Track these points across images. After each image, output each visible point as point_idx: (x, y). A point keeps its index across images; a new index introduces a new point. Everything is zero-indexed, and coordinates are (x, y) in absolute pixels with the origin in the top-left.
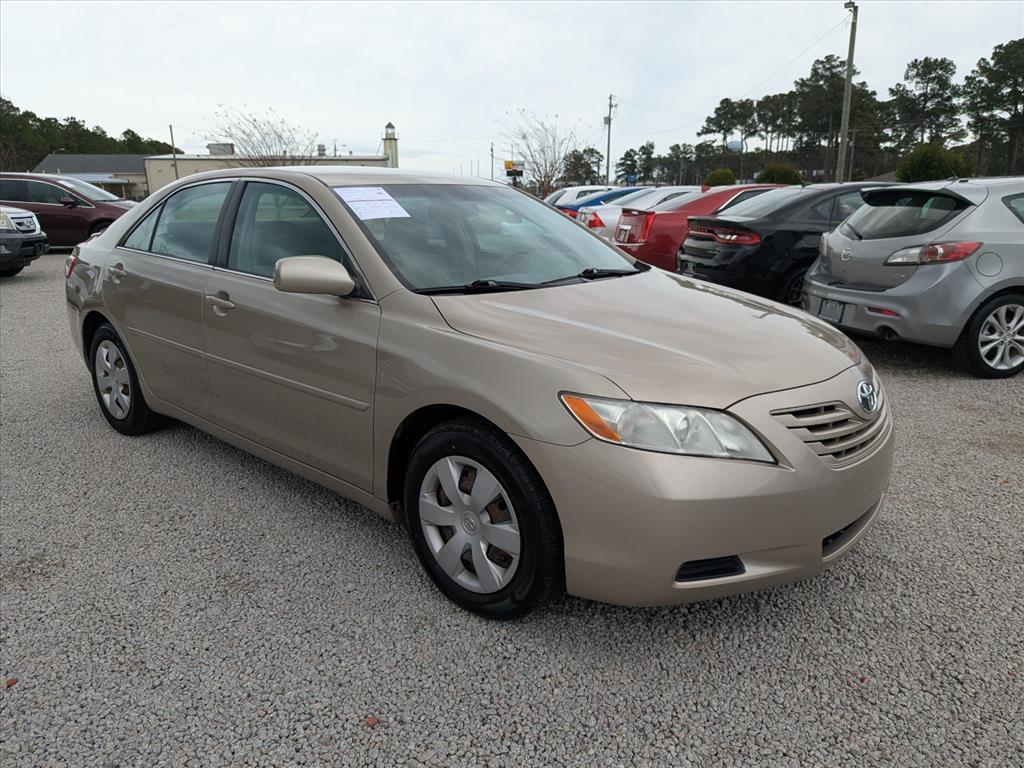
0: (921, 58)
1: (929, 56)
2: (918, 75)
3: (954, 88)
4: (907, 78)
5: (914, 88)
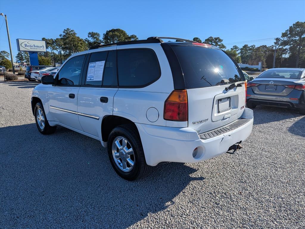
0: (91, 32)
1: (93, 32)
2: (91, 36)
3: (100, 40)
4: (89, 37)
5: (91, 40)
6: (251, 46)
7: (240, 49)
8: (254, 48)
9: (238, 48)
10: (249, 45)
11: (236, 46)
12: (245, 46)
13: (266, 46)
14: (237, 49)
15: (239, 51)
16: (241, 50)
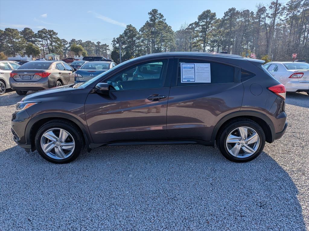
6: (78, 41)
7: (69, 42)
8: (81, 42)
9: (67, 42)
10: (76, 40)
11: (64, 39)
12: (73, 41)
13: (90, 41)
14: (65, 42)
15: (68, 45)
16: (69, 44)
